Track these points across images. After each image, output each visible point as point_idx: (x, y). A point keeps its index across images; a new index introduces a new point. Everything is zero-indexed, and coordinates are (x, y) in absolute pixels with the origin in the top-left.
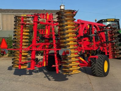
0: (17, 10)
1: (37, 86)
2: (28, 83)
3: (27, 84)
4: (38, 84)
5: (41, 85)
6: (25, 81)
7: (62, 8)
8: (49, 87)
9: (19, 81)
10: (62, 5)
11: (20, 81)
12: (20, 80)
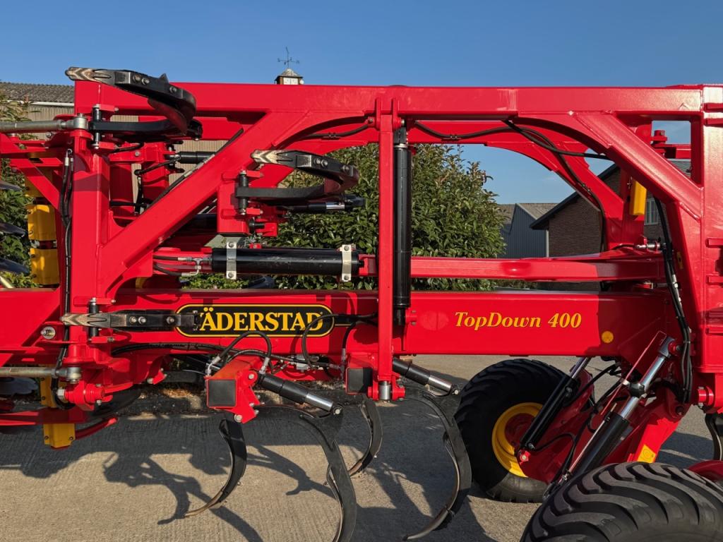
10: (291, 72)
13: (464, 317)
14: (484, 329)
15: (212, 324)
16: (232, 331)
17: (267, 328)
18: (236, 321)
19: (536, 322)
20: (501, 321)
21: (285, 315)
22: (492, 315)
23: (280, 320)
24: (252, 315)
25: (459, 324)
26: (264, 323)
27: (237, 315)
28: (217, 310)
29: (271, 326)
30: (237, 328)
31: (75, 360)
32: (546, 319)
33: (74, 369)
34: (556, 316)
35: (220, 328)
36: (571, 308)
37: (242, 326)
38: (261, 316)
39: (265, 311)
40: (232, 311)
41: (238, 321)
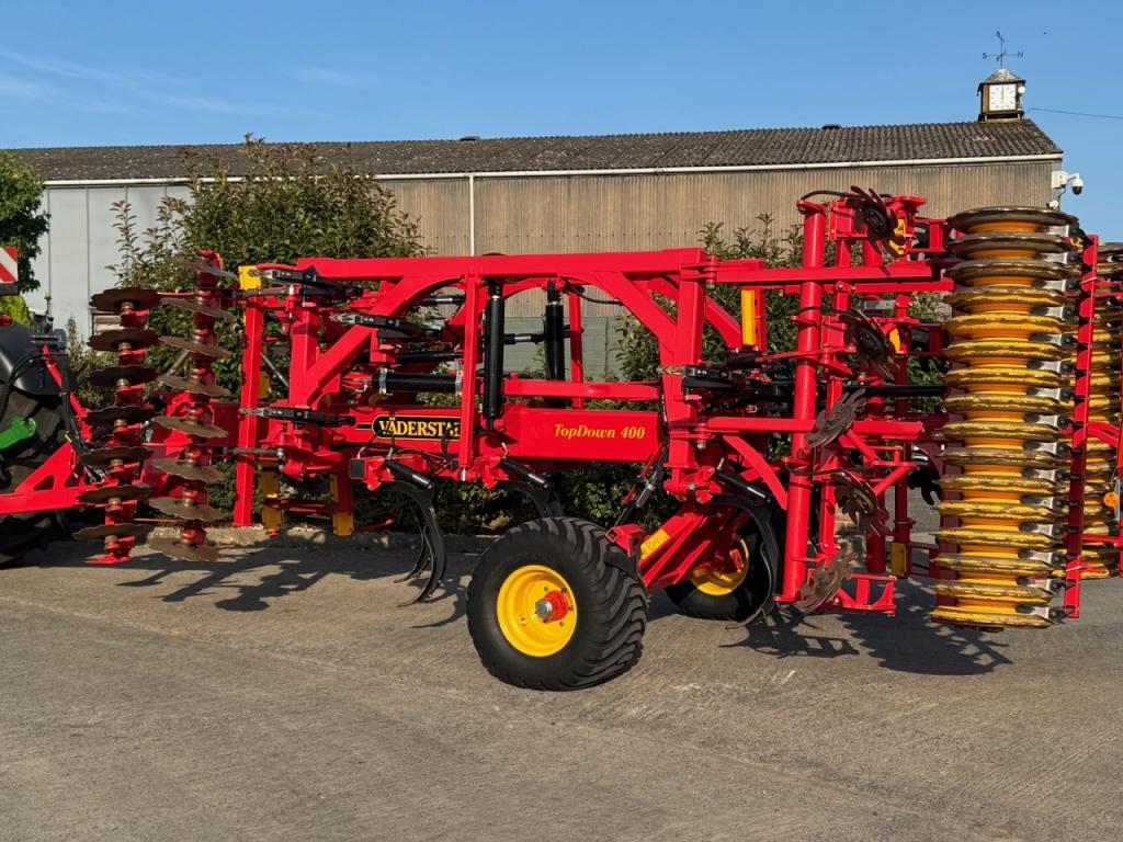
0: (598, 139)
1: (776, 768)
2: (694, 738)
3: (689, 745)
4: (779, 754)
5: (802, 763)
6: (669, 726)
7: (1002, 99)
8: (873, 787)
9: (622, 724)
10: (1004, 73)
11: (633, 722)
12: (634, 712)
13: (561, 429)
14: (575, 438)
15: (394, 429)
16: (406, 435)
17: (429, 434)
18: (409, 428)
19: (611, 433)
20: (587, 432)
21: (440, 424)
22: (581, 427)
23: (437, 428)
24: (420, 423)
25: (557, 434)
26: (427, 430)
27: (410, 423)
28: (398, 419)
29: (431, 432)
30: (410, 433)
31: (281, 444)
32: (619, 430)
33: (280, 450)
34: (626, 429)
35: (399, 433)
36: (636, 423)
37: (413, 432)
38: (425, 424)
39: (427, 420)
40: (406, 420)
41: (411, 428)
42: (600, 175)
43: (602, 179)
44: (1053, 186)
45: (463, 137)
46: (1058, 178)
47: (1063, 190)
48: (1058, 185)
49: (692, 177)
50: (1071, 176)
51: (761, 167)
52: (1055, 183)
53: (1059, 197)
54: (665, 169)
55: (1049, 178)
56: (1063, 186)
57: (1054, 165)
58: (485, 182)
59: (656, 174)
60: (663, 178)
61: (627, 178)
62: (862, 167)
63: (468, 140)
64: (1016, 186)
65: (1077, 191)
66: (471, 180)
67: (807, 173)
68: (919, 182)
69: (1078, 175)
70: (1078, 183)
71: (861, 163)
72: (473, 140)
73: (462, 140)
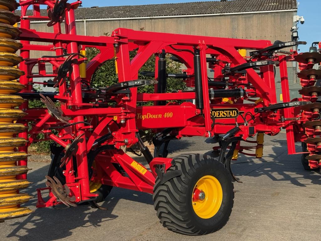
42: (131, 19)
43: (131, 21)
44: (294, 21)
45: (92, 6)
46: (296, 18)
47: (298, 22)
48: (296, 21)
49: (164, 20)
50: (301, 17)
51: (188, 16)
52: (295, 20)
53: (296, 25)
54: (154, 17)
55: (292, 18)
56: (298, 21)
57: (294, 13)
58: (90, 23)
59: (151, 19)
60: (153, 20)
61: (140, 20)
62: (224, 15)
63: (94, 7)
64: (280, 21)
65: (302, 23)
66: (85, 22)
67: (205, 18)
68: (245, 20)
69: (302, 17)
70: (303, 20)
71: (224, 14)
72: (96, 7)
73: (92, 8)
